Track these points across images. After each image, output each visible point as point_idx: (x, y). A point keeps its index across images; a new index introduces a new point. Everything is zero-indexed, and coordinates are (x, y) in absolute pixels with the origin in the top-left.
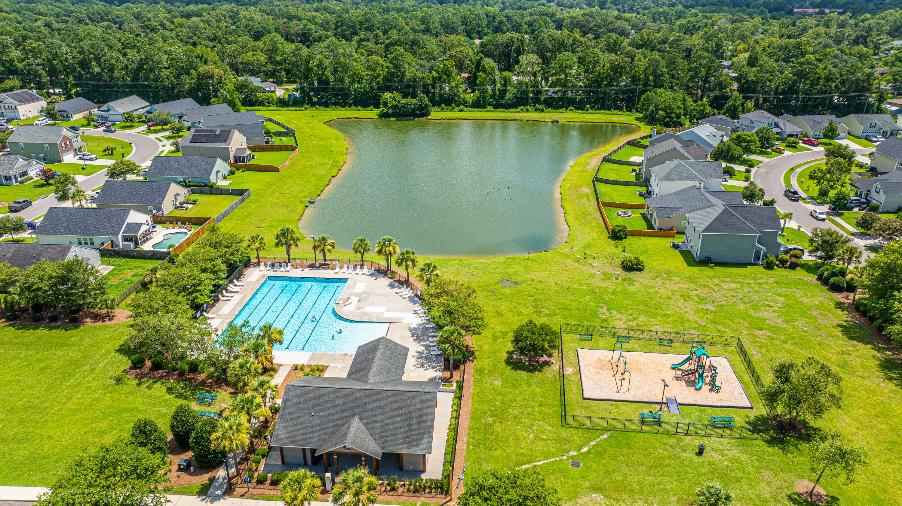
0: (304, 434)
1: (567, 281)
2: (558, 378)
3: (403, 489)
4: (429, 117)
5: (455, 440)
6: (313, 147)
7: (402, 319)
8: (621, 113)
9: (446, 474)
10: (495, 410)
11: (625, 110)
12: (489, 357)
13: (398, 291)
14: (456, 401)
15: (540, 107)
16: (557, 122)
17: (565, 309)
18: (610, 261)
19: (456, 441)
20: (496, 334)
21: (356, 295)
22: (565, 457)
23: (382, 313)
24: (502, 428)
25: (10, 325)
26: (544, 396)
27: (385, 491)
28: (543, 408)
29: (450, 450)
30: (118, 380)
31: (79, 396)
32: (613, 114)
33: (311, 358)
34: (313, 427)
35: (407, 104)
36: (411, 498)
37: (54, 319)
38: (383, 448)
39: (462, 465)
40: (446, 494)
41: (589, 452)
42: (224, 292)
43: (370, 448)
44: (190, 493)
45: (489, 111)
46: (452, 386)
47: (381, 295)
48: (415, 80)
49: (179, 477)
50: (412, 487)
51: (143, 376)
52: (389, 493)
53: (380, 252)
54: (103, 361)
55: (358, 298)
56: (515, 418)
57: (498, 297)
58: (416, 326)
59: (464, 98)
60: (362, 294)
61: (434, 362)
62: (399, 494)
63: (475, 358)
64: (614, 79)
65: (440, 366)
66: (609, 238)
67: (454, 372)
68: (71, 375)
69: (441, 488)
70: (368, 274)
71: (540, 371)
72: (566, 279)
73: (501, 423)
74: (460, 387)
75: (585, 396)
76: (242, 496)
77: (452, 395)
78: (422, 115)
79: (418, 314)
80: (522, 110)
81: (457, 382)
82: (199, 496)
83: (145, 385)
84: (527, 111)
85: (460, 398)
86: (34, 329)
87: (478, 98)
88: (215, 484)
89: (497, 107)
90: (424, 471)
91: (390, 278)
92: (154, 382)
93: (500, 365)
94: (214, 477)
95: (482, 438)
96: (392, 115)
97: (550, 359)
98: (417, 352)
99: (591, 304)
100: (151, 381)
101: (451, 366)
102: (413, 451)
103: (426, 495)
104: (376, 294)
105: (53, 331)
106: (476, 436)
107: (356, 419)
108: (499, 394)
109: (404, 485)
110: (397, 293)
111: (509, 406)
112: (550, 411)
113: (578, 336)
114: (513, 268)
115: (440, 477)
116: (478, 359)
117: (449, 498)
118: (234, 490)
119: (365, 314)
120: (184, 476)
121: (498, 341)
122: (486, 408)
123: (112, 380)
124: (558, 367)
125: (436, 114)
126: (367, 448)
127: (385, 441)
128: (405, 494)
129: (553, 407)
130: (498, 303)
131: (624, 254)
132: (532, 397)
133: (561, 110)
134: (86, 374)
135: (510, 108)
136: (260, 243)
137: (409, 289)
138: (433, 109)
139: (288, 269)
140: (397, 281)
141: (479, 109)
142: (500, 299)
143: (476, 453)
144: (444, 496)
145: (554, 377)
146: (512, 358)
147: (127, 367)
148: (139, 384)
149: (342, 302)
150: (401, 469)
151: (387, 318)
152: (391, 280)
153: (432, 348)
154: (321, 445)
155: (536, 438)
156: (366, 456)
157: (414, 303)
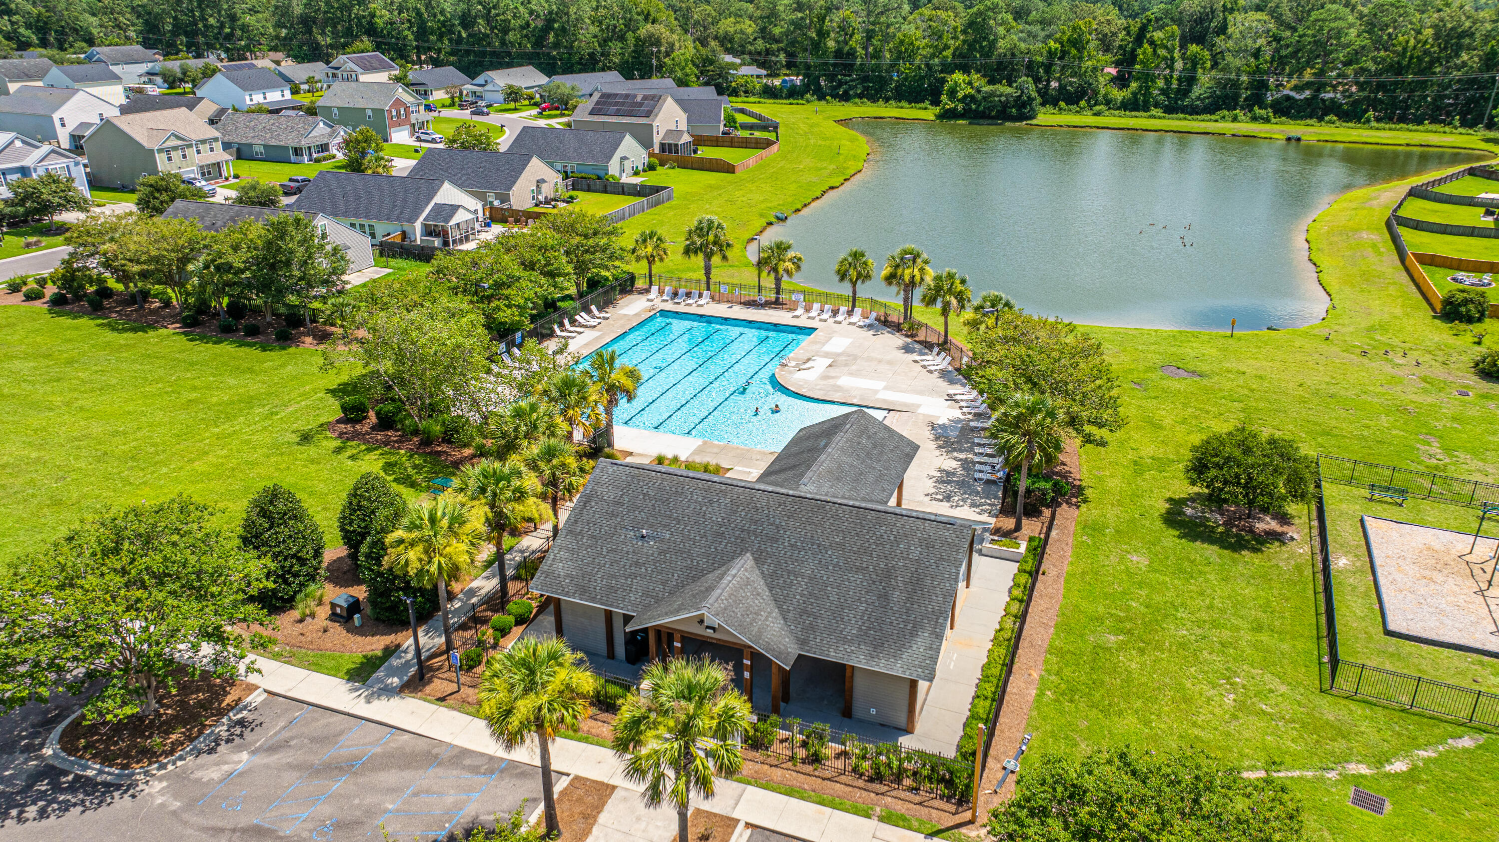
0: (614, 576)
1: (1328, 384)
2: (1308, 572)
3: (839, 764)
4: (1034, 122)
5: (1009, 667)
6: (807, 146)
7: (919, 406)
8: (1447, 129)
9: (969, 748)
10: (1129, 619)
11: (1458, 124)
12: (1120, 503)
13: (918, 358)
14: (1024, 579)
15: (1263, 112)
16: (1299, 139)
17: (1323, 433)
18: (1440, 359)
19: (1009, 672)
20: (1142, 462)
21: (827, 355)
22: (1331, 775)
23: (876, 392)
24: (1143, 665)
25: (184, 333)
26: (1266, 608)
27: (792, 758)
28: (1264, 637)
29: (989, 689)
30: (306, 438)
31: (224, 452)
32: (1427, 131)
33: (698, 451)
34: (637, 564)
35: (992, 94)
36: (858, 793)
37: (253, 331)
38: (803, 642)
39: (1019, 735)
40: (960, 803)
41: (1412, 776)
42: (566, 322)
43: (767, 636)
44: (333, 672)
45: (1154, 117)
46: (1018, 546)
47: (880, 362)
48: (1013, 55)
49: (325, 631)
50: (866, 765)
51: (356, 436)
52: (800, 766)
53: (891, 278)
54: (297, 403)
55: (829, 361)
56: (1183, 646)
57: (1152, 394)
58: (946, 422)
59: (1106, 94)
60: (839, 355)
61: (978, 493)
62: (827, 774)
63: (1085, 501)
64: (1438, 60)
65: (992, 505)
66: (1434, 317)
67: (1025, 521)
68: (230, 418)
69: (949, 783)
70: (861, 323)
71: (1255, 550)
72: (1327, 379)
73: (1142, 651)
74: (1039, 550)
75: (1392, 627)
76: (442, 699)
77: (1014, 567)
78: (1021, 117)
79: (957, 401)
80: (1223, 117)
81: (1031, 539)
82: (349, 680)
83: (349, 453)
84: (1235, 119)
85: (1034, 574)
86: (215, 343)
87: (1134, 94)
88: (395, 662)
89: (1170, 110)
90: (908, 730)
91: (907, 336)
92: (369, 450)
93: (1147, 523)
94: (398, 646)
95: (1083, 678)
96: (962, 116)
97: (1285, 529)
98: (940, 470)
99: (1394, 432)
100: (363, 447)
101: (1019, 508)
102: (881, 666)
103: (902, 794)
104: (869, 359)
105: (243, 349)
106: (1067, 672)
107: (747, 561)
108: (1140, 585)
109: (845, 754)
110: (916, 362)
111: (1166, 616)
112: (1285, 647)
113: (1366, 493)
114: (1192, 348)
115: (950, 753)
116: (1092, 505)
117: (968, 815)
118: (430, 681)
119: (838, 389)
120: (338, 631)
121: (1147, 475)
122: (1101, 609)
123: (294, 435)
124: (1307, 548)
125: (1046, 117)
126: (760, 632)
127: (812, 628)
128: (843, 778)
129: (1294, 638)
130: (1150, 404)
131: (1478, 348)
132: (1234, 606)
133: (1309, 121)
134: (257, 419)
135: (1198, 114)
136: (657, 247)
137: (943, 354)
138: (1043, 110)
139: (702, 301)
140: (920, 342)
141: (1133, 113)
142: (1156, 397)
143: (1062, 713)
144: (953, 808)
145: (1299, 568)
146: (1180, 513)
147: (332, 419)
148: (338, 451)
149: (793, 363)
150: (847, 712)
151: (885, 401)
152: (908, 340)
153: (978, 467)
154: (647, 607)
155: (1242, 706)
156: (756, 656)
157: (952, 382)
